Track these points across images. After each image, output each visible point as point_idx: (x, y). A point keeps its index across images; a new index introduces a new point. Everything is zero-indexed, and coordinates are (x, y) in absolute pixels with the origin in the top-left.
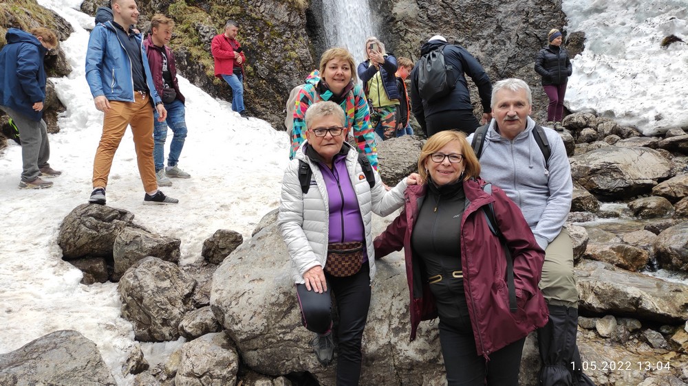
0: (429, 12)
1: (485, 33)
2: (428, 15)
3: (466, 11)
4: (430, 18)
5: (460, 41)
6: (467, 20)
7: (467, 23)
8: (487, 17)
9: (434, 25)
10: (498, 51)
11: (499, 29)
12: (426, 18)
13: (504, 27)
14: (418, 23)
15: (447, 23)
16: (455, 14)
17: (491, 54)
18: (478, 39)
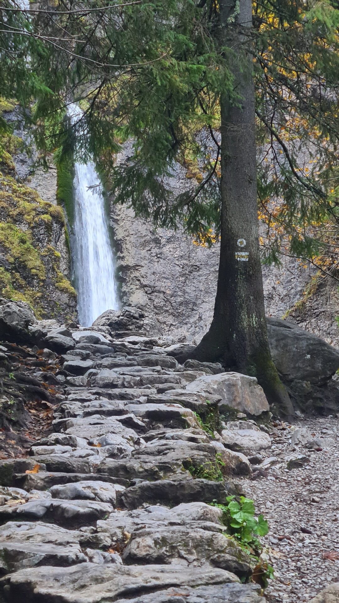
0: (155, 303)
1: (192, 320)
2: (154, 304)
3: (180, 305)
4: (155, 307)
5: (174, 324)
6: (180, 311)
7: (180, 313)
8: (193, 310)
9: (157, 311)
10: (198, 333)
11: (200, 318)
12: (152, 306)
13: (203, 317)
14: (147, 309)
15: (167, 311)
16: (172, 306)
17: (194, 334)
18: (186, 324)
